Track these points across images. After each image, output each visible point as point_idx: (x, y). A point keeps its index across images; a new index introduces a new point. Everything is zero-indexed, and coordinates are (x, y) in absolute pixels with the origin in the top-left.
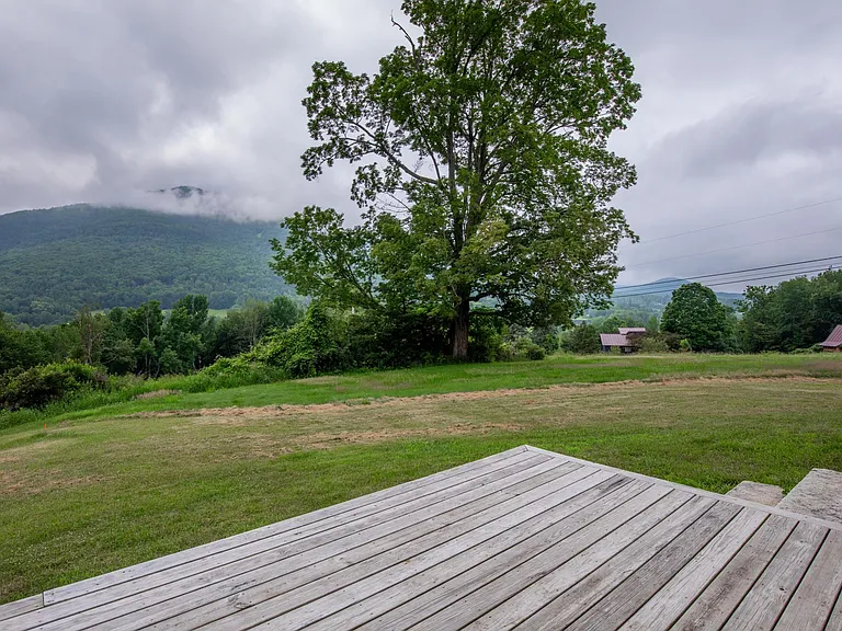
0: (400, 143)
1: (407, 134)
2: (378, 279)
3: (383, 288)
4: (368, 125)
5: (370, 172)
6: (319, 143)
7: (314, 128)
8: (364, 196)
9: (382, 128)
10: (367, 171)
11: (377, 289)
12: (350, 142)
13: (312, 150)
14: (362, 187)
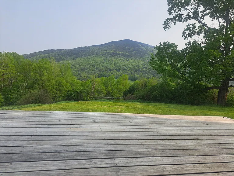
0: (205, 15)
1: (208, 11)
2: (188, 70)
3: (190, 73)
4: (192, 9)
5: (192, 26)
6: (171, 17)
7: (170, 11)
8: (187, 36)
9: (198, 10)
10: (191, 26)
11: (187, 73)
12: (183, 16)
13: (168, 19)
14: (187, 32)
